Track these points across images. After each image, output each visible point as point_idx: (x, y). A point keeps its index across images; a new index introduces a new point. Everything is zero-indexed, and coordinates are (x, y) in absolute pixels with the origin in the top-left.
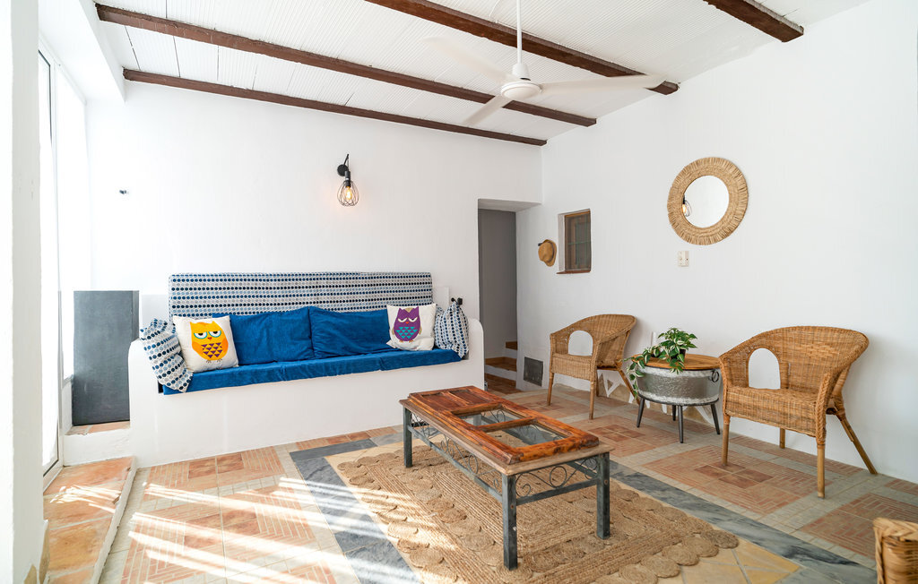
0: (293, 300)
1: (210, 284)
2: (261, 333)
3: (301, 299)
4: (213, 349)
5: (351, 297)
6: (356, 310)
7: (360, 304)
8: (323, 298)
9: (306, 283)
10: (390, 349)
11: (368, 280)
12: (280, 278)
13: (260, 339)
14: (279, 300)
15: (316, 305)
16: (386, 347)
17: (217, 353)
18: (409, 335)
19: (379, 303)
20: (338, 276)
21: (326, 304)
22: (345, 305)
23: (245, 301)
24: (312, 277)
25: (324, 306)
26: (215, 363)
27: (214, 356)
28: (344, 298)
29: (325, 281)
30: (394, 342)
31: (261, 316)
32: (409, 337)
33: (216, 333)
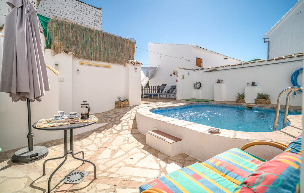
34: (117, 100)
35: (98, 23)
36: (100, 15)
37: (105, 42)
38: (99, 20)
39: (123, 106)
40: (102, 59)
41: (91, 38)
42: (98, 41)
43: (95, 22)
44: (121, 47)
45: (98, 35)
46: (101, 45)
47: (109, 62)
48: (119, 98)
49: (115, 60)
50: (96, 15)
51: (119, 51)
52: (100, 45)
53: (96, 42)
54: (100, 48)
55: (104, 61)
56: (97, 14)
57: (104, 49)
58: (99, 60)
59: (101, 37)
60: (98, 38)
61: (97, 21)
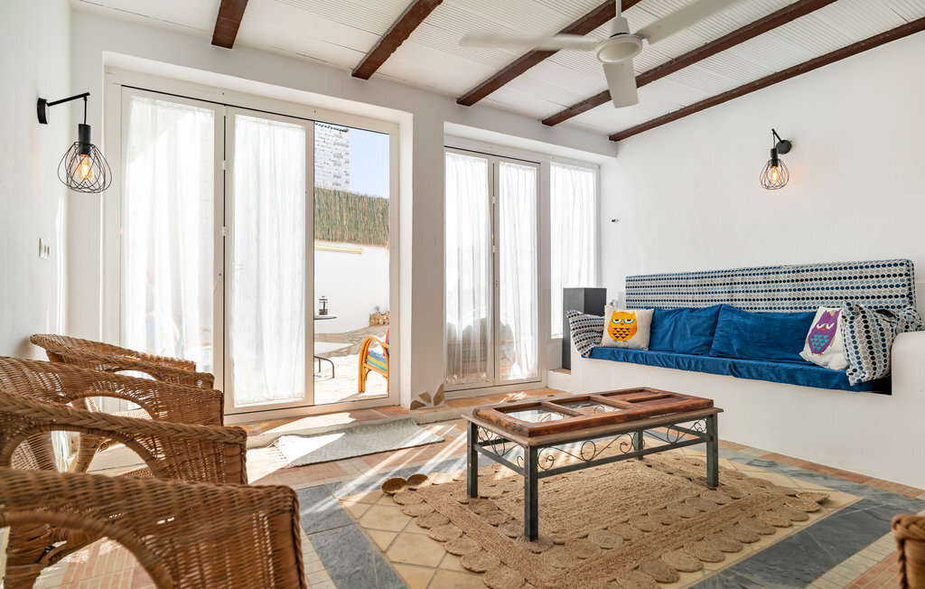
0: (709, 297)
1: (648, 283)
2: (671, 325)
3: (716, 297)
4: (621, 332)
5: (770, 295)
6: (777, 311)
7: (784, 304)
8: (737, 296)
9: (719, 280)
10: (802, 361)
11: (791, 274)
12: (697, 276)
13: (668, 330)
14: (697, 297)
15: (730, 303)
16: (797, 357)
17: (624, 335)
18: (819, 345)
19: (810, 303)
20: (755, 272)
21: (741, 302)
22: (762, 304)
23: (671, 297)
24: (727, 274)
25: (739, 304)
26: (621, 343)
27: (620, 338)
28: (761, 295)
29: (740, 277)
30: (807, 353)
31: (676, 310)
32: (819, 348)
33: (629, 320)
34: (373, 312)
35: (341, 160)
36: (345, 142)
37: (350, 209)
38: (343, 153)
39: (384, 323)
40: (346, 238)
41: (327, 204)
42: (338, 208)
43: (336, 159)
44: (380, 215)
45: (338, 199)
46: (345, 215)
47: (359, 243)
48: (378, 309)
49: (370, 239)
50: (338, 144)
51: (377, 222)
52: (342, 216)
53: (335, 212)
54: (342, 220)
55: (350, 241)
56: (340, 141)
57: (350, 221)
58: (342, 240)
59: (344, 200)
60: (338, 204)
61: (340, 156)
